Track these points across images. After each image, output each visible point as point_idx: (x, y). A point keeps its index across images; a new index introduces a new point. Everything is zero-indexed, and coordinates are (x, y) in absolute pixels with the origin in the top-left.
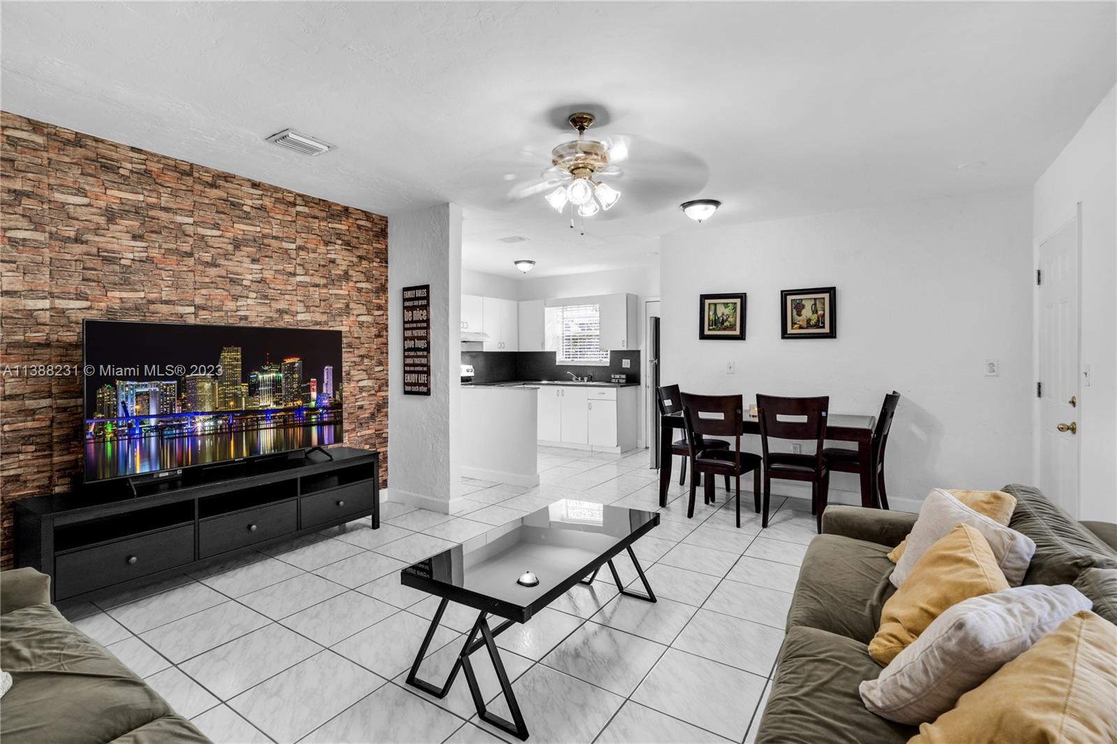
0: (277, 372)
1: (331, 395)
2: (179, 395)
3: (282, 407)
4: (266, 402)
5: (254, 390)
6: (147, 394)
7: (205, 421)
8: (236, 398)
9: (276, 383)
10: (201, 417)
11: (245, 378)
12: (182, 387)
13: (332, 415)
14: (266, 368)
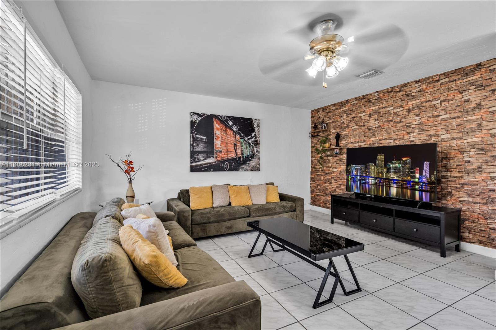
0: (398, 164)
1: (429, 177)
2: (365, 170)
3: (401, 179)
4: (394, 176)
5: (389, 170)
6: (357, 169)
7: (372, 180)
8: (382, 173)
9: (398, 169)
10: (371, 178)
11: (385, 166)
12: (366, 168)
13: (429, 187)
14: (394, 162)
